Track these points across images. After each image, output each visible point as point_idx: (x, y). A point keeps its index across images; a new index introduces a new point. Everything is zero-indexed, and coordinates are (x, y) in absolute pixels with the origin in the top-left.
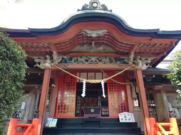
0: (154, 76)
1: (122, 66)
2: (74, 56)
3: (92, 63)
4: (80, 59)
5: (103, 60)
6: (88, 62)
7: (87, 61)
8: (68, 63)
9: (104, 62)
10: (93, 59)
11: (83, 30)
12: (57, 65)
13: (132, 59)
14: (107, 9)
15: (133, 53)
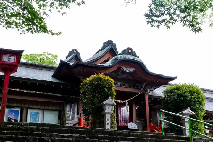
0: (153, 99)
1: (137, 91)
3: (118, 86)
9: (126, 86)
10: (119, 83)
13: (143, 87)
14: (136, 55)
15: (145, 83)
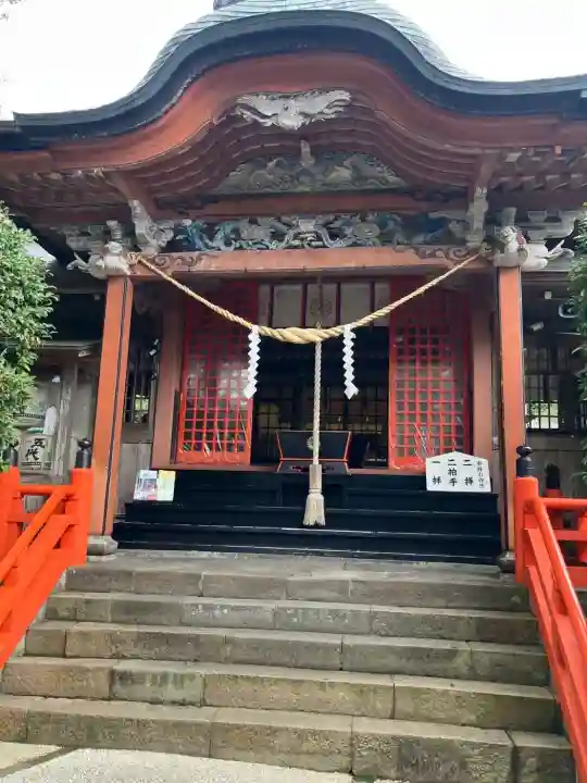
2: (224, 218)
3: (303, 247)
4: (247, 230)
5: (348, 231)
6: (282, 241)
7: (281, 237)
8: (199, 250)
9: (354, 240)
10: (307, 226)
11: (240, 101)
12: (153, 261)
15: (481, 192)
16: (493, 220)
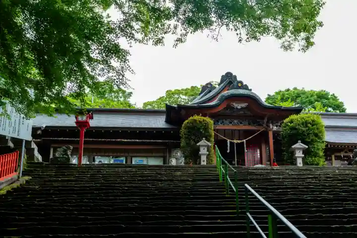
1: (258, 128)
3: (235, 125)
4: (225, 121)
7: (231, 123)
10: (235, 121)
11: (231, 104)
13: (265, 123)
16: (268, 122)
